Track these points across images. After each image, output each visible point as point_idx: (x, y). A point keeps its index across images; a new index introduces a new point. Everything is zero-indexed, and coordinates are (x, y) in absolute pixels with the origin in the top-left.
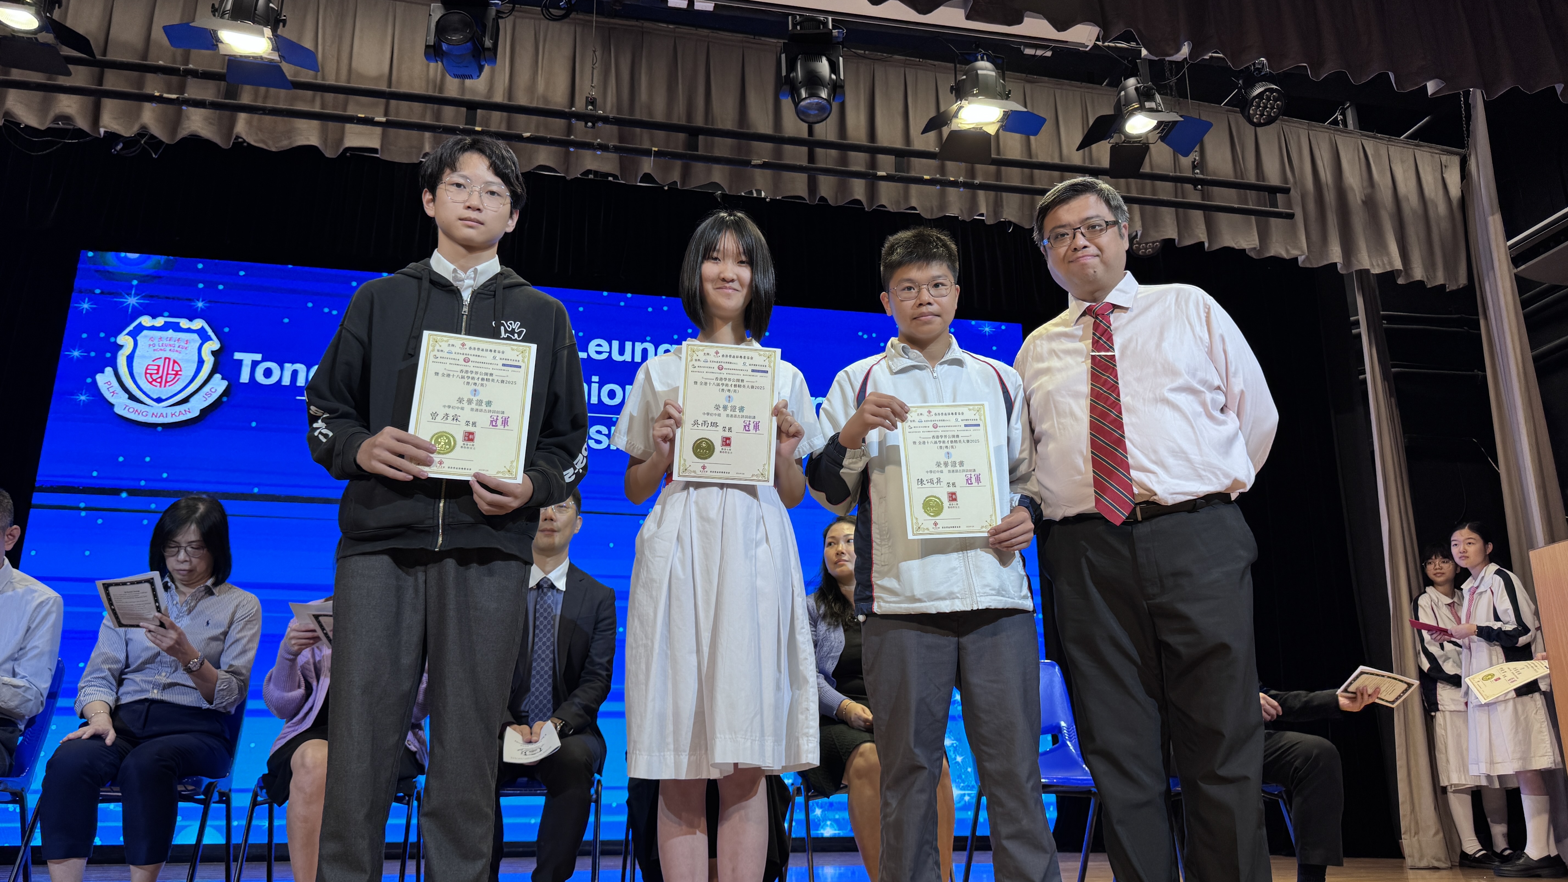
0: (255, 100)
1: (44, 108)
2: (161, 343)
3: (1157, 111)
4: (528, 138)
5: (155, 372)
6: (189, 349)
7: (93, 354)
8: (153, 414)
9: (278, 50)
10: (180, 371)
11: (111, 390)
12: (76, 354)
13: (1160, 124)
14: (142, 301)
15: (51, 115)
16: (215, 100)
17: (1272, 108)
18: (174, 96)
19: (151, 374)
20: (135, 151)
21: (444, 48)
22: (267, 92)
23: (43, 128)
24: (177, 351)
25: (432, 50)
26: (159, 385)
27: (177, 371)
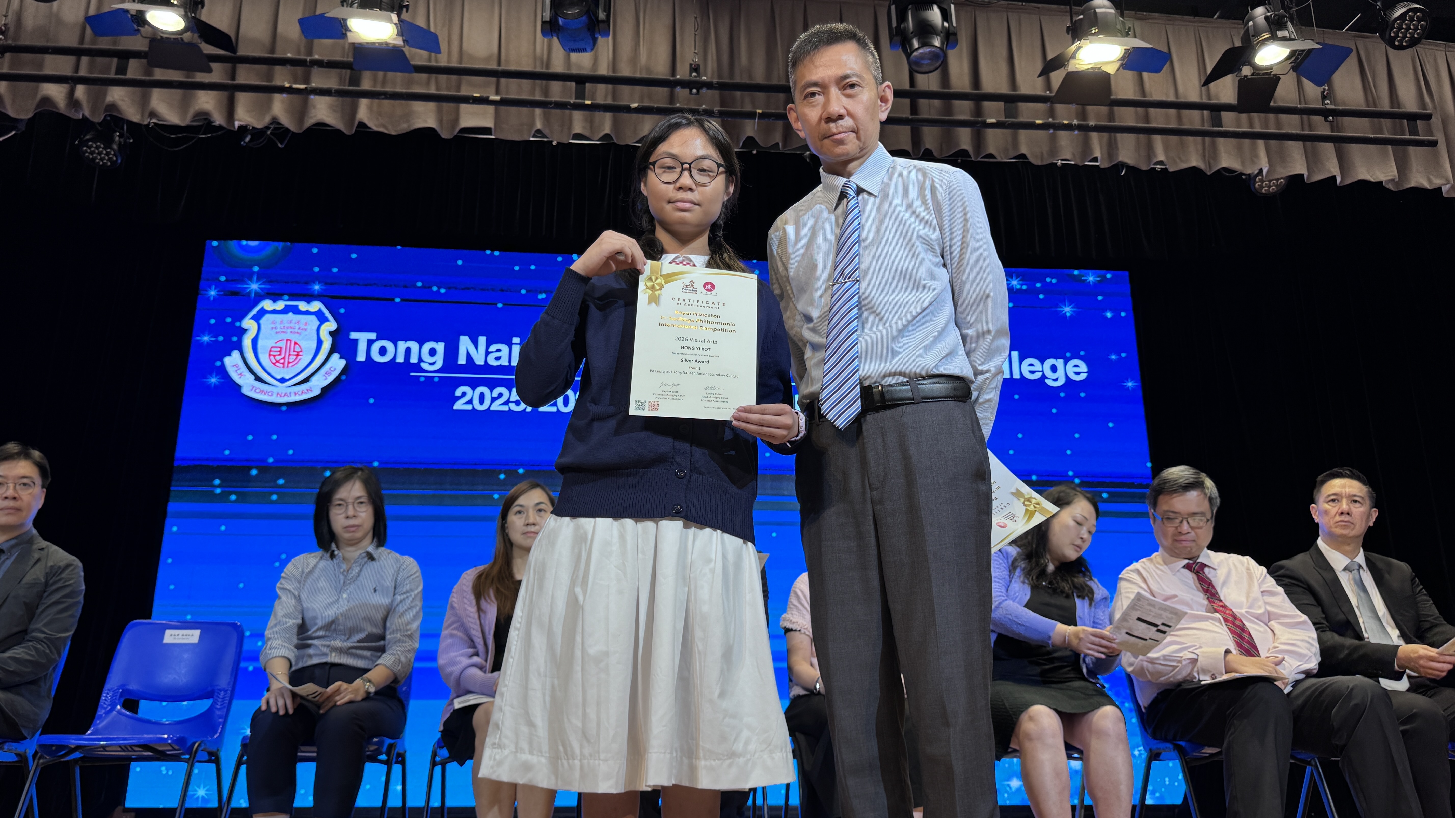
0: (375, 86)
1: (184, 105)
2: (282, 326)
3: (1290, 39)
4: (635, 108)
5: (278, 353)
6: (308, 330)
7: (221, 338)
8: (278, 394)
9: (402, 35)
10: (301, 351)
11: (239, 372)
12: (206, 338)
13: (1293, 53)
14: (263, 286)
15: (191, 112)
16: (341, 87)
17: (1416, 29)
18: (302, 86)
19: (274, 356)
20: (261, 143)
21: (561, 23)
22: (385, 76)
23: (183, 124)
24: (298, 333)
25: (548, 26)
26: (282, 365)
27: (298, 352)
